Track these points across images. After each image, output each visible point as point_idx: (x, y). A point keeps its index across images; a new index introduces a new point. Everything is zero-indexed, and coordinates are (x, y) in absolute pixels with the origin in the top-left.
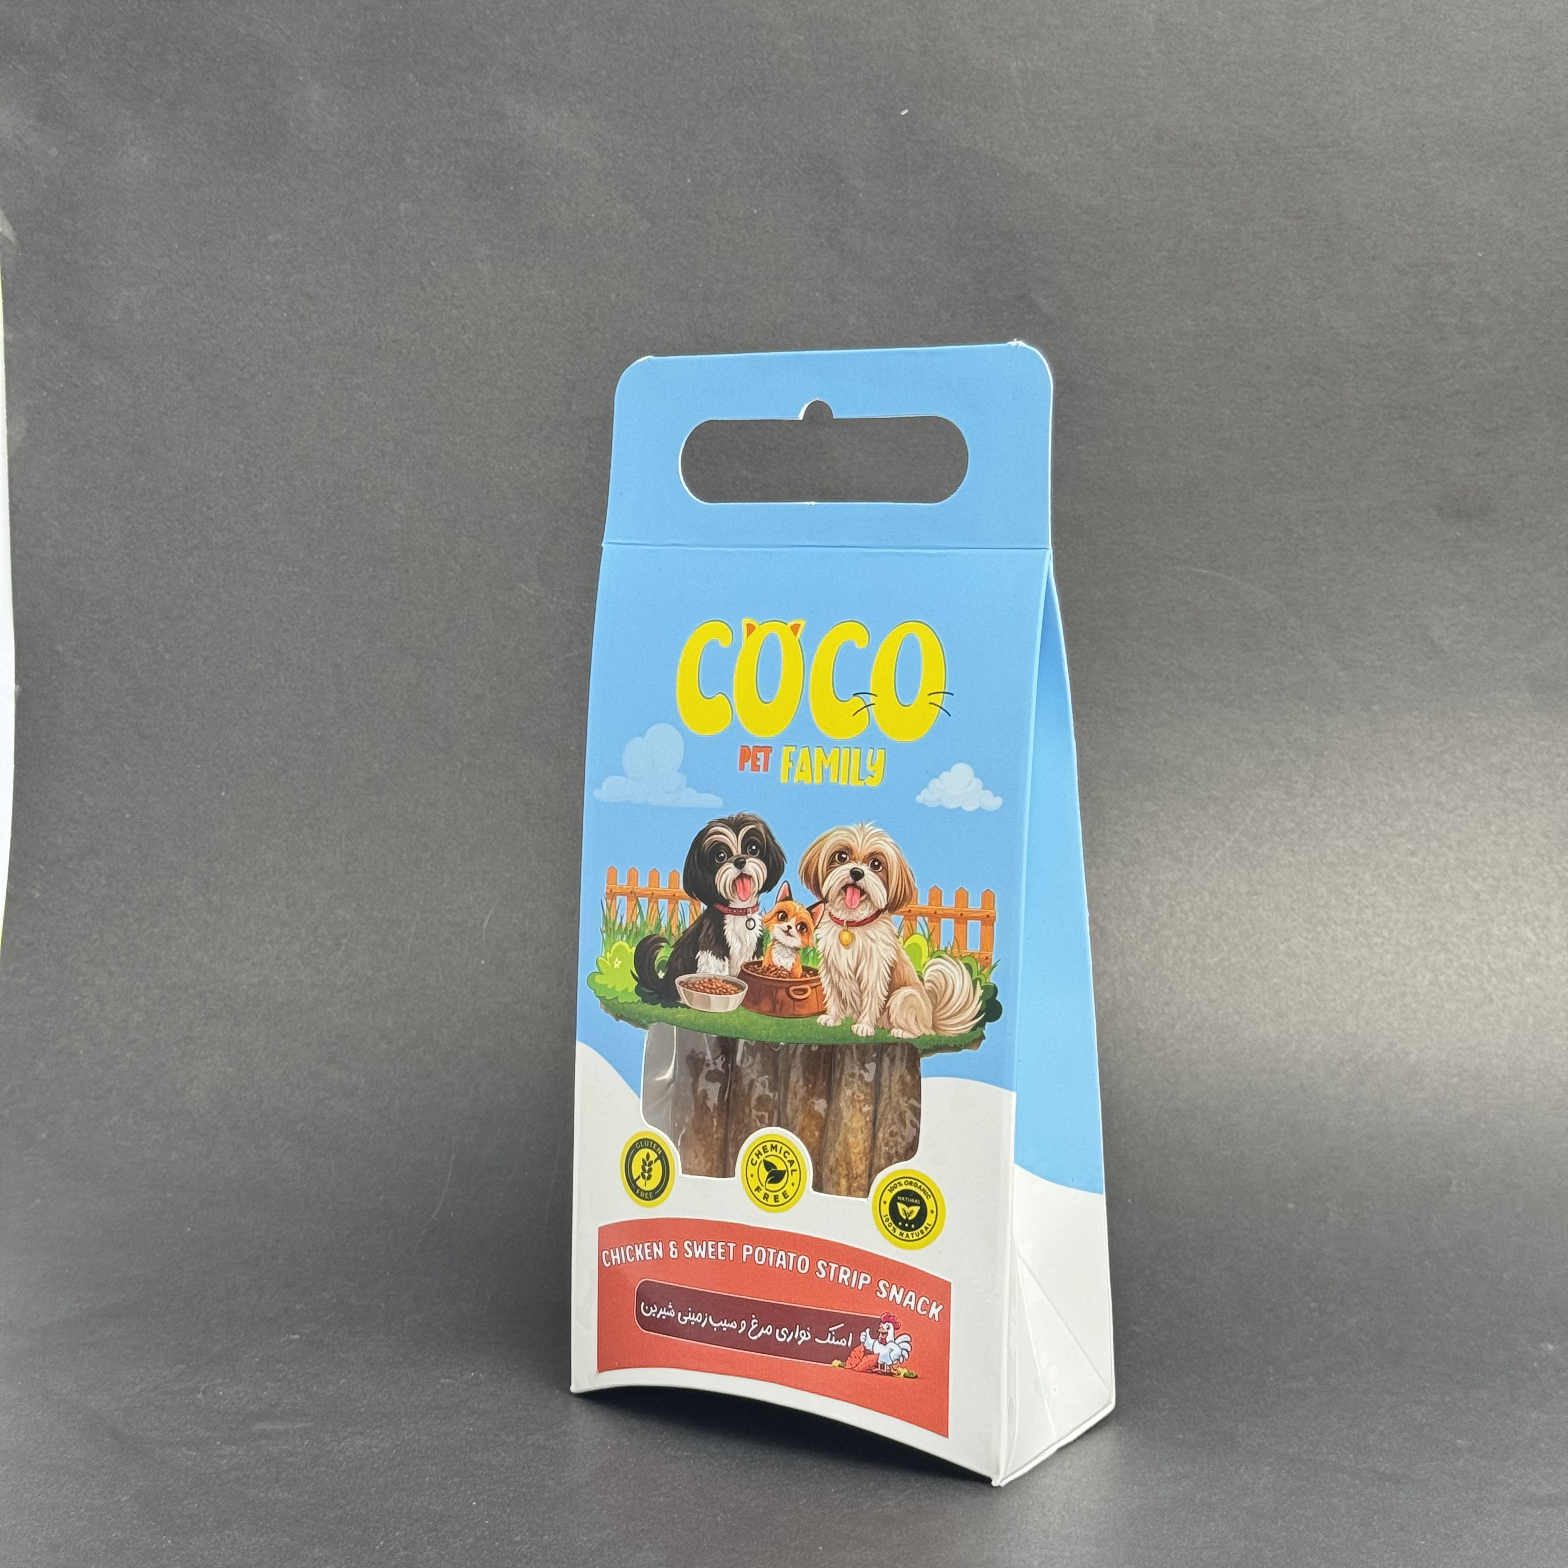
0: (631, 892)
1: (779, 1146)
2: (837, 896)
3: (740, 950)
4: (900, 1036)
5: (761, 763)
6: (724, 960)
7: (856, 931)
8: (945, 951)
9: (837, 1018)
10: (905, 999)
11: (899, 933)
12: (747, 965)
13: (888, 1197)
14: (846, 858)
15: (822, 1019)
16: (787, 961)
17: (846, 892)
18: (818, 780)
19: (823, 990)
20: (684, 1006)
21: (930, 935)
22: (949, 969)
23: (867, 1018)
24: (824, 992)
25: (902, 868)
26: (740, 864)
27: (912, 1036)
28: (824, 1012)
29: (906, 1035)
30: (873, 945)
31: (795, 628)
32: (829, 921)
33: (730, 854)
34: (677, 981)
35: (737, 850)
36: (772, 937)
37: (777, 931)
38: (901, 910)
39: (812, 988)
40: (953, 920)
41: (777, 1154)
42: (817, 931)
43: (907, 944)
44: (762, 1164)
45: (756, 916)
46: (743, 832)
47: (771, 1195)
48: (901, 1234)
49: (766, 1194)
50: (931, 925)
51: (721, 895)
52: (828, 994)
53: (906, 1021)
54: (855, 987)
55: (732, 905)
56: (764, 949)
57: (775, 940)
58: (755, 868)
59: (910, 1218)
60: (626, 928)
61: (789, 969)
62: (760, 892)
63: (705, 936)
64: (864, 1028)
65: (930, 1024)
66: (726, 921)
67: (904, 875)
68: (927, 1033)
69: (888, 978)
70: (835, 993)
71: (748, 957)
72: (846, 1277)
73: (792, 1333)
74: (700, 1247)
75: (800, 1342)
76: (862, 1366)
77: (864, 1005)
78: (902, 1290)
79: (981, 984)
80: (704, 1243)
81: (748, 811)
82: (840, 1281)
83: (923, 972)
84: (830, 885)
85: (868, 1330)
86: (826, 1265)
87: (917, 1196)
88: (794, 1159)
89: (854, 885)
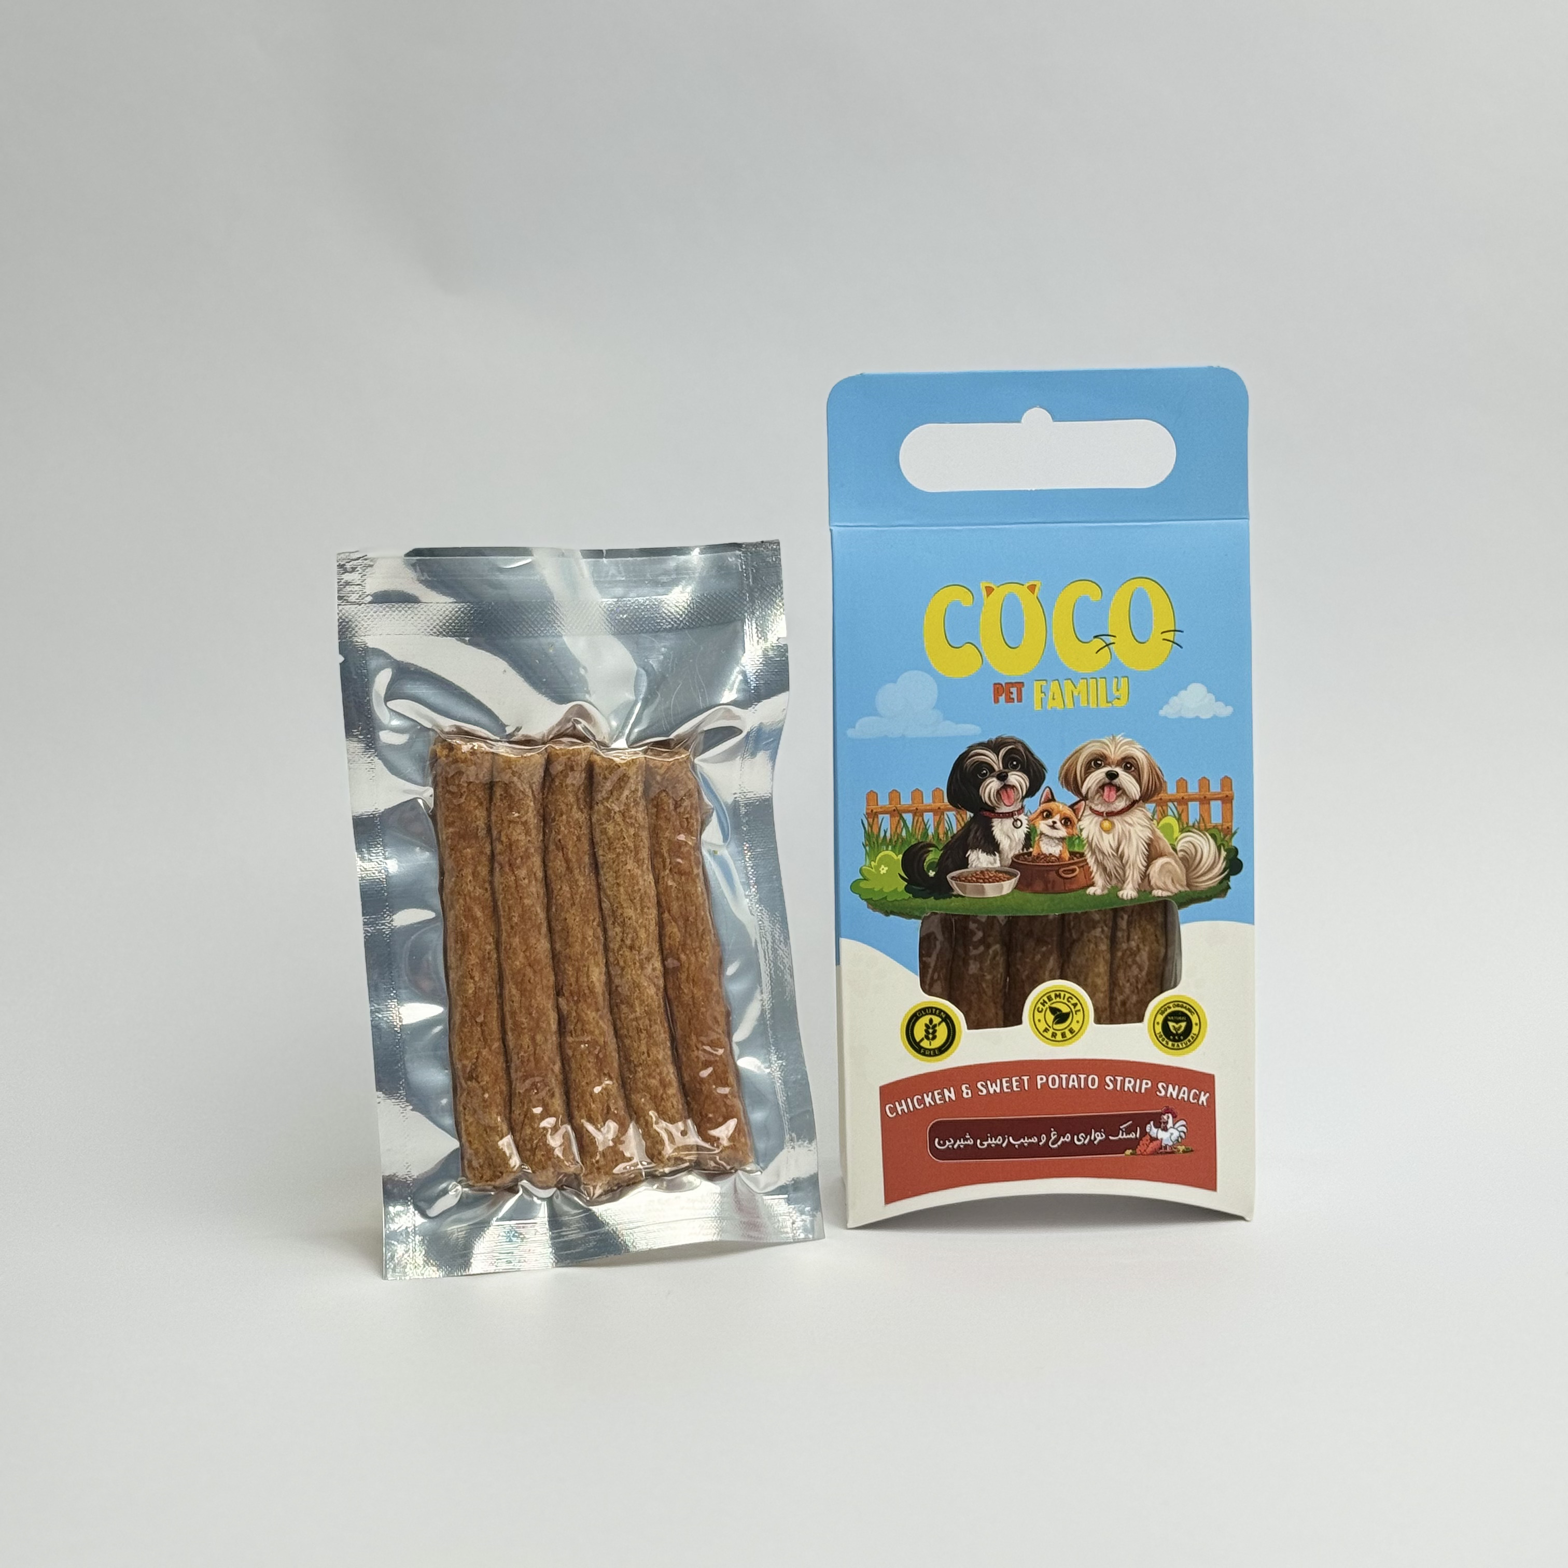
0: (894, 810)
1: (1062, 994)
2: (1096, 794)
3: (1010, 846)
4: (1160, 895)
5: (1014, 696)
6: (995, 855)
7: (1116, 820)
8: (1193, 826)
9: (1104, 888)
10: (1162, 866)
11: (1153, 817)
12: (1017, 856)
13: (1160, 1018)
14: (1101, 765)
15: (1091, 891)
16: (1054, 849)
17: (1104, 791)
18: (1070, 705)
19: (1090, 868)
20: (958, 896)
21: (1180, 815)
22: (1196, 838)
23: (1130, 885)
24: (1091, 870)
25: (1152, 766)
26: (1002, 777)
27: (1170, 894)
28: (1093, 885)
29: (1165, 894)
30: (1132, 829)
31: (1032, 588)
32: (1090, 814)
33: (992, 769)
34: (948, 877)
35: (998, 766)
36: (1039, 832)
37: (1043, 826)
38: (1155, 798)
39: (1079, 867)
40: (1198, 803)
41: (1062, 1000)
42: (1080, 823)
43: (1160, 825)
44: (1048, 1010)
45: (1022, 817)
46: (1002, 752)
47: (1059, 1033)
48: (1173, 1045)
49: (1053, 1033)
50: (1180, 808)
51: (986, 803)
52: (1095, 870)
53: (1165, 883)
54: (1118, 862)
55: (999, 811)
56: (1032, 843)
57: (1042, 834)
58: (1017, 778)
59: (1179, 1032)
60: (891, 840)
61: (1057, 856)
62: (1023, 798)
63: (974, 837)
64: (1129, 892)
65: (1185, 883)
66: (994, 824)
67: (1154, 772)
68: (1182, 889)
69: (1146, 853)
70: (1101, 869)
71: (1018, 850)
72: (1130, 1086)
73: (1089, 1137)
74: (994, 1085)
75: (1096, 1142)
76: (1149, 1150)
77: (1127, 874)
78: (1177, 1087)
79: (1224, 847)
80: (998, 1081)
81: (1006, 733)
82: (1126, 1089)
83: (1176, 843)
84: (1089, 785)
85: (1152, 1123)
86: (1112, 1079)
87: (1184, 1014)
88: (1077, 1001)
89: (1110, 784)
